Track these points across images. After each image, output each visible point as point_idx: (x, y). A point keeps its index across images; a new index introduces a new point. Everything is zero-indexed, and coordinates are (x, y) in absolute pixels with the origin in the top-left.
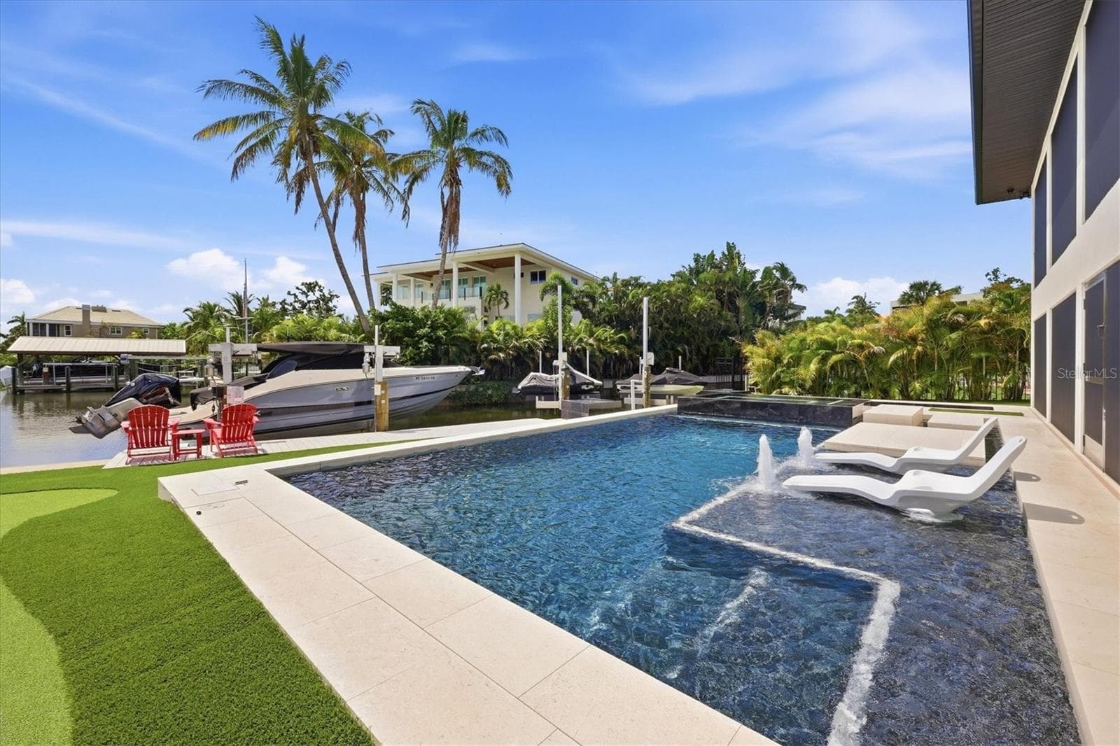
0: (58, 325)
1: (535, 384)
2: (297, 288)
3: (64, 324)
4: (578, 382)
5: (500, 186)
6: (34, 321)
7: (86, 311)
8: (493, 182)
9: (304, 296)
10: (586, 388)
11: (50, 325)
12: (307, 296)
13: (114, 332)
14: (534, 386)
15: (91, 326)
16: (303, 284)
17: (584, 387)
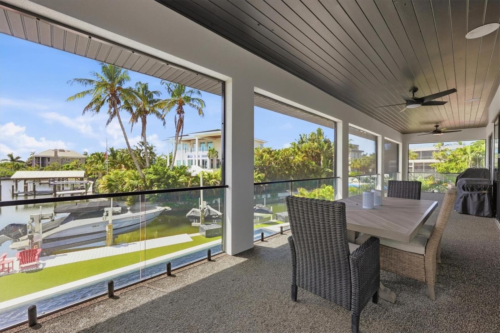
0: (45, 157)
1: (193, 215)
2: (138, 144)
3: (47, 157)
4: (211, 214)
5: (200, 114)
6: (35, 156)
7: (56, 152)
8: (197, 112)
9: (141, 147)
10: (215, 217)
11: (42, 158)
12: (142, 147)
13: (67, 160)
14: (192, 216)
15: (58, 158)
16: (140, 142)
17: (214, 217)
